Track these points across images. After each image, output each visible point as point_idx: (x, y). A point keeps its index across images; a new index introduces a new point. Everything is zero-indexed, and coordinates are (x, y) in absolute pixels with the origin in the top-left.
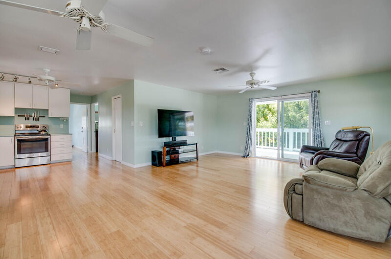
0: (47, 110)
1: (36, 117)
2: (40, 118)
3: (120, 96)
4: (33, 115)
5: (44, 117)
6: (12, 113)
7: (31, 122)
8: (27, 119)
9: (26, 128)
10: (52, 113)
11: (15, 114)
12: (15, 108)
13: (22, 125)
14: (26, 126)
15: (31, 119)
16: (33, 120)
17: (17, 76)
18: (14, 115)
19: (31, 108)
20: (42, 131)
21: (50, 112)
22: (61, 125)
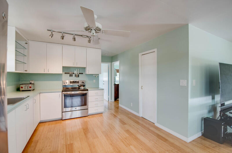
0: (85, 68)
1: (77, 74)
2: (80, 75)
3: (155, 50)
4: (75, 73)
5: (82, 73)
6: (60, 71)
7: (74, 79)
8: (71, 75)
9: (70, 83)
10: (89, 71)
11: (63, 71)
12: (63, 67)
13: (67, 81)
14: (70, 82)
15: (74, 75)
16: (75, 76)
17: (64, 34)
18: (62, 73)
19: (74, 66)
20: (81, 86)
21: (87, 69)
22: (94, 80)
